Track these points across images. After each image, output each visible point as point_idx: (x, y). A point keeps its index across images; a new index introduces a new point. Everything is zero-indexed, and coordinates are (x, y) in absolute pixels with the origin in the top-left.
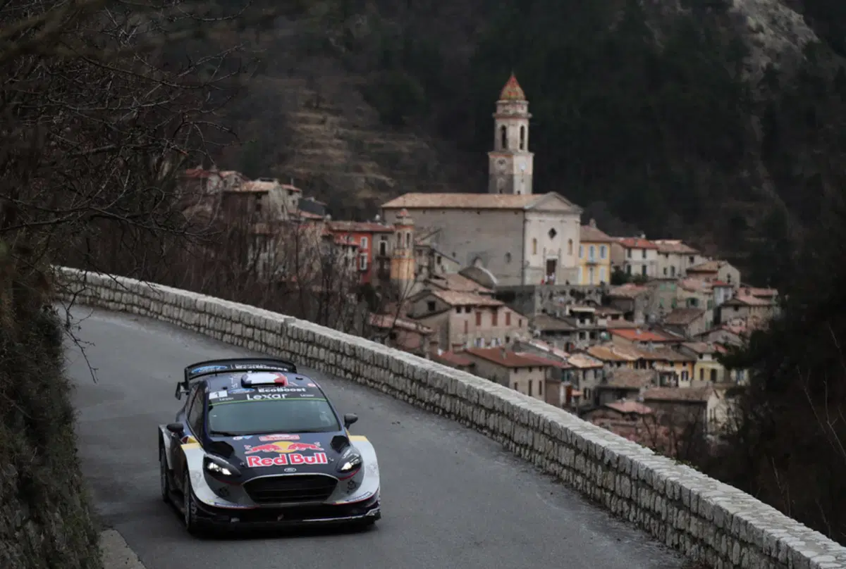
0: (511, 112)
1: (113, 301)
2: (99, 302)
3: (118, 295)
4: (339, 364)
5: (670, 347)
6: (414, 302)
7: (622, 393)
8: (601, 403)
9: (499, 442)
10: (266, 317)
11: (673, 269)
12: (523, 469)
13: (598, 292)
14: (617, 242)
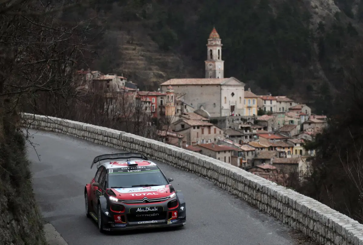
0: (214, 44)
1: (47, 127)
2: (41, 127)
3: (49, 124)
4: (144, 151)
5: (283, 141)
6: (175, 125)
7: (264, 161)
8: (255, 166)
9: (213, 182)
10: (113, 132)
11: (283, 108)
12: (223, 193)
13: (252, 118)
14: (259, 97)
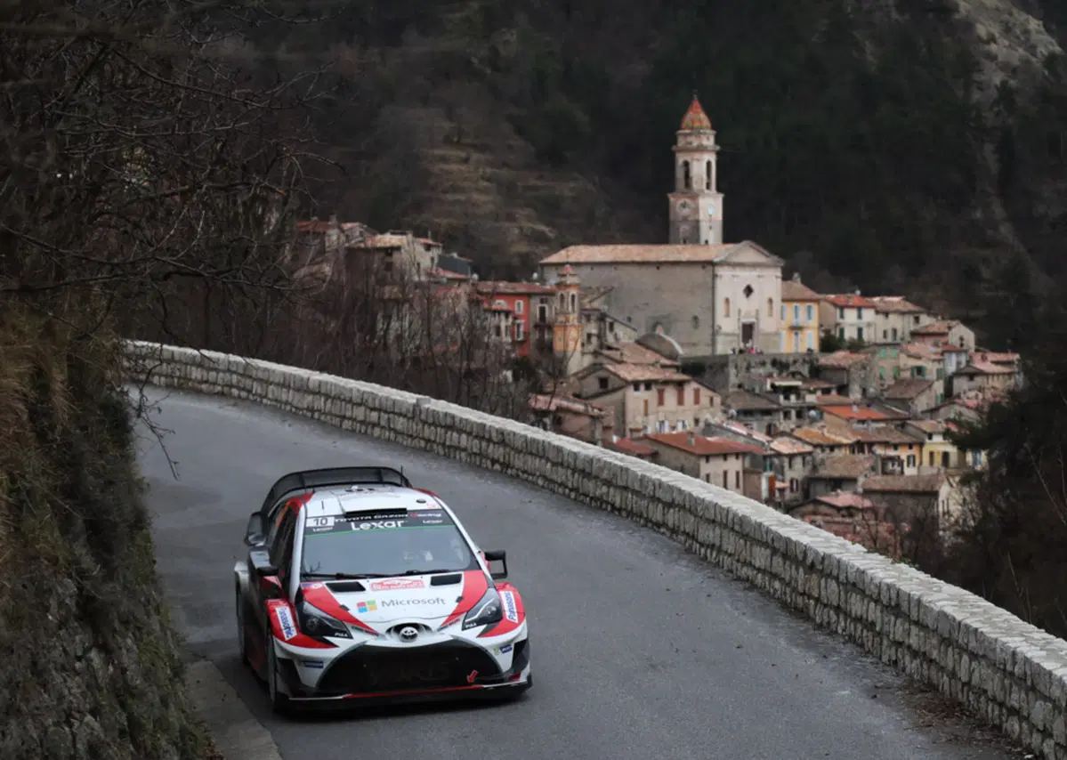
0: (695, 144)
1: (206, 382)
2: (190, 384)
3: (213, 374)
4: (485, 453)
5: (893, 427)
6: (583, 378)
7: (837, 483)
8: (812, 498)
9: (680, 542)
10: (393, 397)
11: (895, 331)
12: (709, 575)
13: (804, 361)
14: (826, 300)
